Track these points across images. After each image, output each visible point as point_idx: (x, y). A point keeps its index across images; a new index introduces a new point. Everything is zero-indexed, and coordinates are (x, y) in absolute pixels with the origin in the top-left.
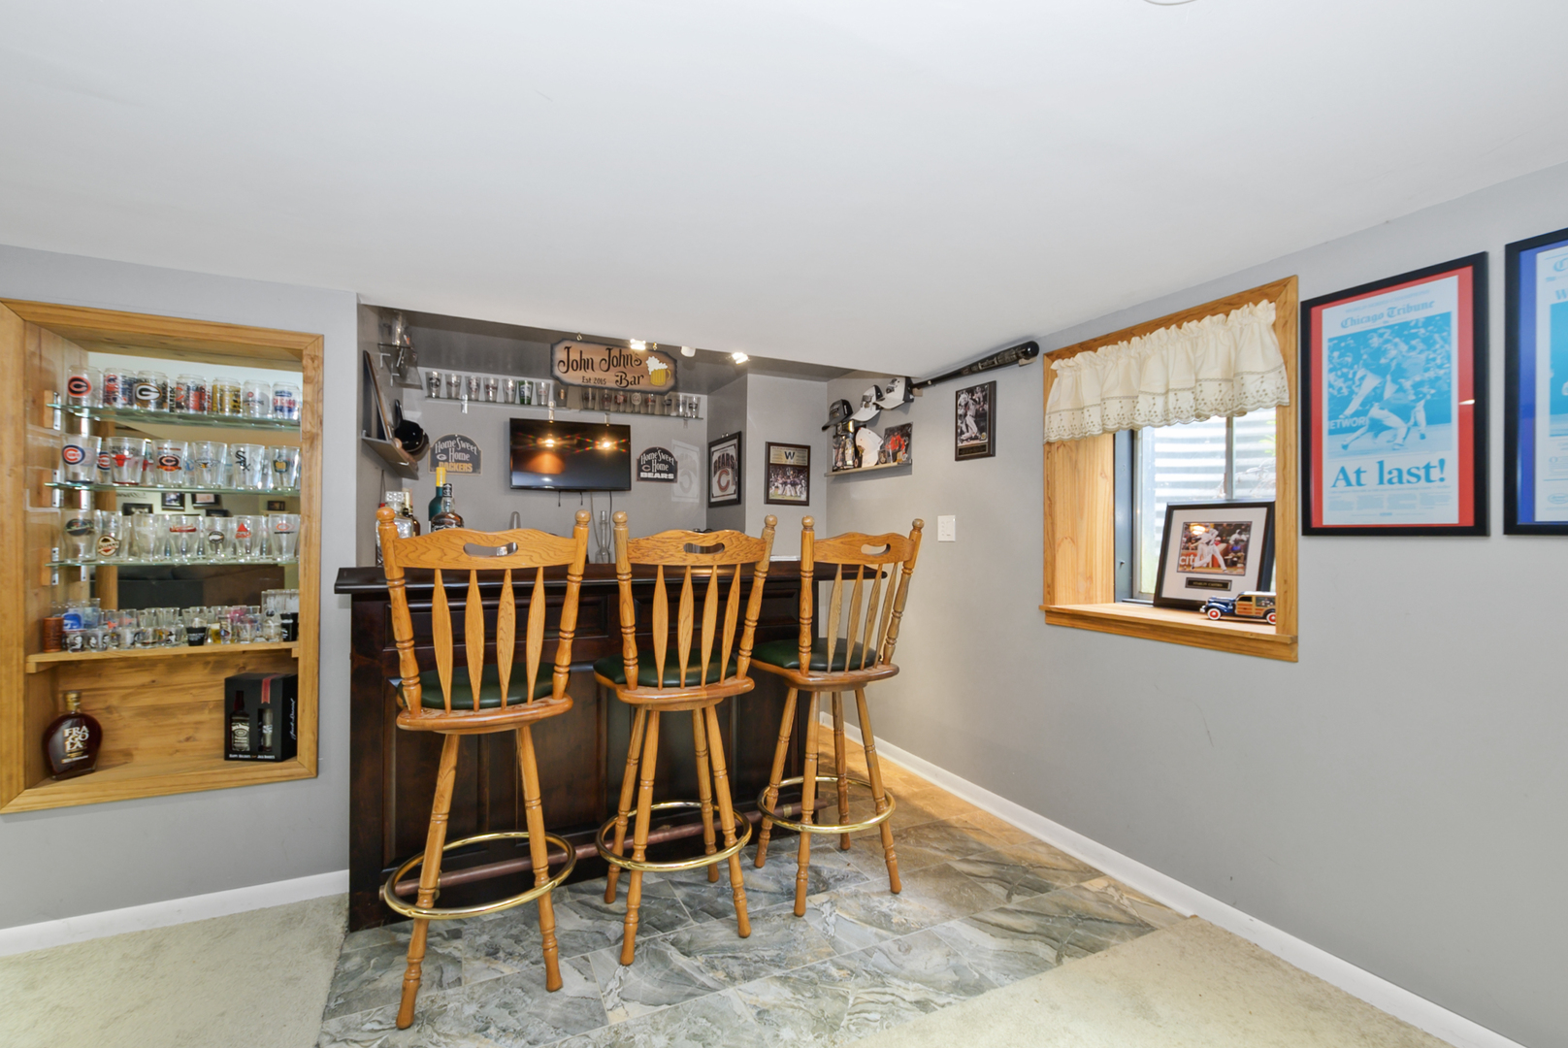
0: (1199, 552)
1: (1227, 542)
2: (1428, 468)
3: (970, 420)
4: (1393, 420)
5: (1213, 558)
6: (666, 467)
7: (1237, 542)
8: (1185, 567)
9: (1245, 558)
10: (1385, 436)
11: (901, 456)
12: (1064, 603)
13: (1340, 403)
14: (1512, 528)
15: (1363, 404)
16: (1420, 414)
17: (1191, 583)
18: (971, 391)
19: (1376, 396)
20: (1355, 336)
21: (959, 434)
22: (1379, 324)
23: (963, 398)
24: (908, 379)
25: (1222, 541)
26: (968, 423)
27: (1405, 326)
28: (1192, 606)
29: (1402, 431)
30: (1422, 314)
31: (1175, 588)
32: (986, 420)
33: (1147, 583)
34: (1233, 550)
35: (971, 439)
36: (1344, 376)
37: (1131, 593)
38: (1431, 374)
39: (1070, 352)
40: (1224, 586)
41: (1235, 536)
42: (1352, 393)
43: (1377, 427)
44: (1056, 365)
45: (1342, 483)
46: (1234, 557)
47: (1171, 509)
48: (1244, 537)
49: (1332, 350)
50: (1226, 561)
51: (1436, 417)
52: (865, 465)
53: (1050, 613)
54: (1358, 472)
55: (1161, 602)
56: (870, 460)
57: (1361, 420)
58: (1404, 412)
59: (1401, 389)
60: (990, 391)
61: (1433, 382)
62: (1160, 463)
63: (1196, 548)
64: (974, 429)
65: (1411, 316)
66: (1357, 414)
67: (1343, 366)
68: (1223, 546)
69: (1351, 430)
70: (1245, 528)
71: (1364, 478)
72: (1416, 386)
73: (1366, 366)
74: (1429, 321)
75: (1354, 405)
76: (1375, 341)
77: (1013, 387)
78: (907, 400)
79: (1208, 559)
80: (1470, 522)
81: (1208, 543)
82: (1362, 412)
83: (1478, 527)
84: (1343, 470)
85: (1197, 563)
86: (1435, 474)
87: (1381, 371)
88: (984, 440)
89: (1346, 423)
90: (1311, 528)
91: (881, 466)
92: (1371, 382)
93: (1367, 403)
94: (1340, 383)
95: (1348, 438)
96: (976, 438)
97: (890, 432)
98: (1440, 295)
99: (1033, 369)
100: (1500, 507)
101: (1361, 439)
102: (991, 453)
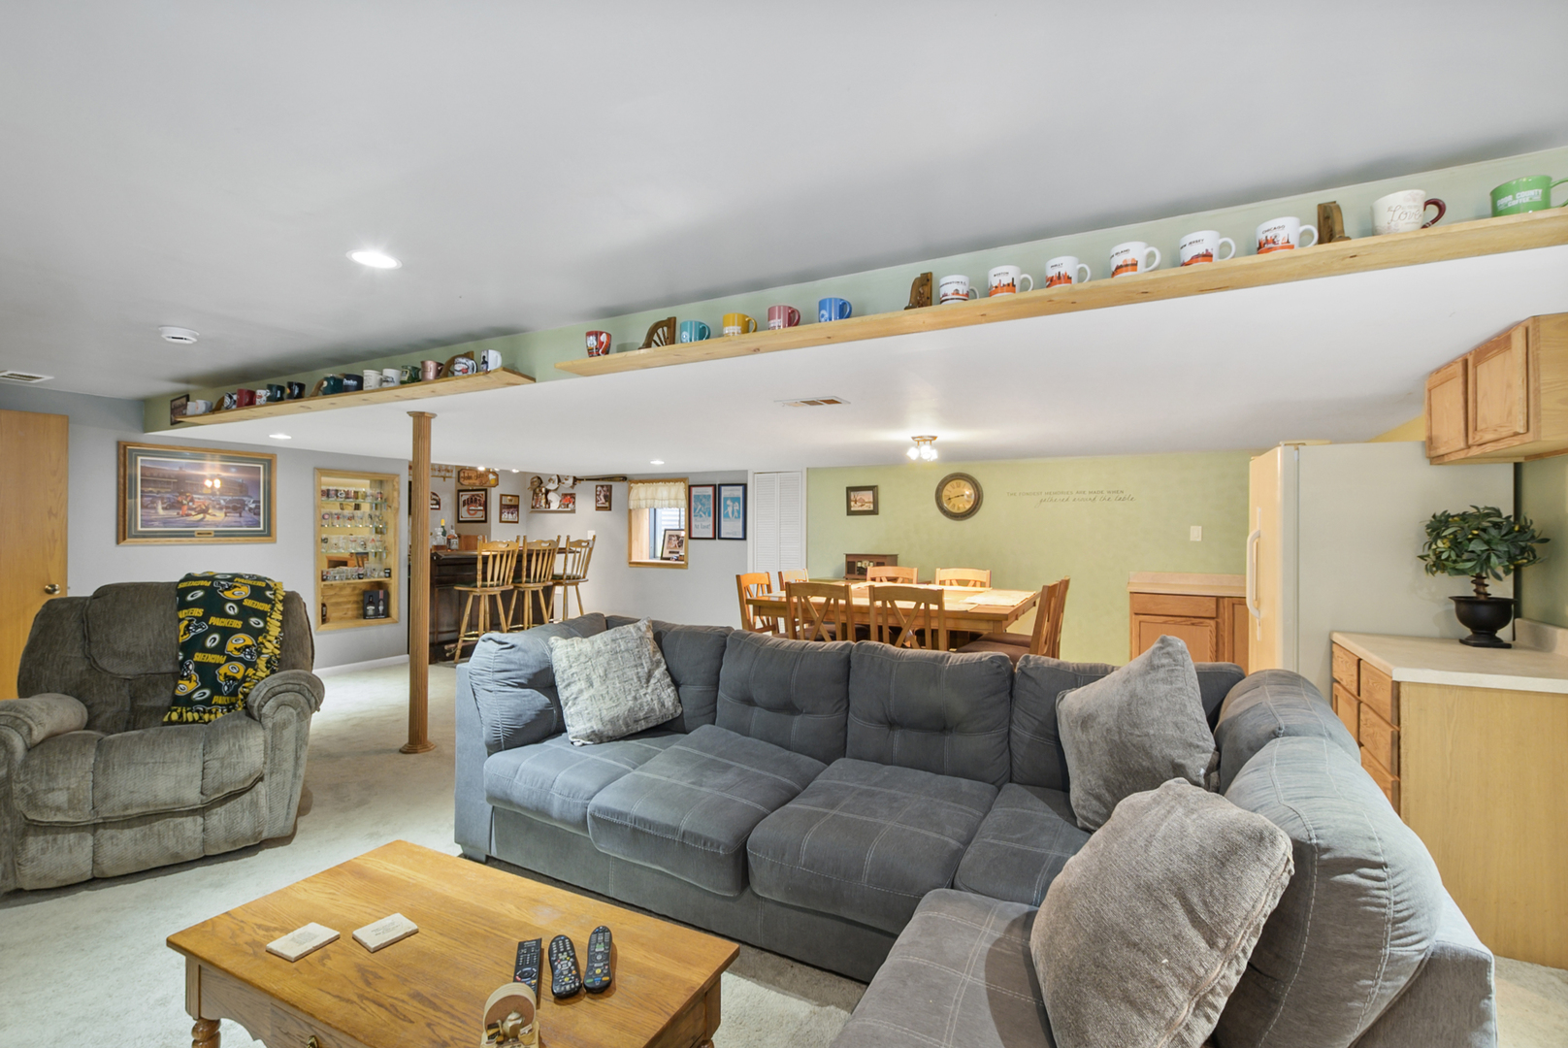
3: (602, 497)
4: (703, 515)
5: (676, 545)
6: (435, 502)
8: (668, 548)
10: (702, 518)
11: (570, 505)
12: (634, 560)
13: (695, 510)
14: (719, 538)
16: (707, 515)
17: (670, 552)
18: (602, 486)
19: (700, 510)
20: (698, 495)
21: (597, 501)
22: (701, 494)
23: (599, 488)
24: (574, 478)
27: (705, 495)
28: (669, 559)
29: (704, 517)
31: (666, 555)
32: (608, 498)
33: (659, 554)
35: (602, 503)
36: (695, 503)
37: (655, 557)
38: (709, 507)
39: (637, 482)
40: (678, 553)
41: (680, 539)
42: (697, 508)
43: (701, 516)
44: (632, 485)
45: (696, 528)
47: (665, 530)
49: (694, 497)
50: (678, 546)
51: (709, 516)
52: (552, 508)
53: (630, 563)
55: (662, 558)
56: (554, 506)
57: (699, 514)
58: (705, 513)
59: (703, 507)
60: (610, 488)
62: (663, 518)
63: (671, 542)
64: (603, 500)
65: (706, 493)
67: (695, 501)
68: (678, 541)
69: (696, 516)
71: (699, 526)
72: (707, 508)
73: (700, 502)
74: (708, 495)
75: (697, 511)
76: (701, 497)
77: (618, 488)
78: (574, 484)
79: (674, 545)
80: (714, 537)
81: (674, 540)
82: (699, 512)
83: (715, 539)
84: (696, 525)
85: (671, 546)
86: (710, 526)
87: (702, 504)
88: (607, 505)
90: (690, 538)
91: (560, 509)
92: (700, 506)
94: (694, 505)
95: (696, 518)
96: (604, 503)
97: (565, 495)
98: (710, 491)
99: (625, 484)
100: (717, 535)
101: (698, 518)
102: (610, 510)
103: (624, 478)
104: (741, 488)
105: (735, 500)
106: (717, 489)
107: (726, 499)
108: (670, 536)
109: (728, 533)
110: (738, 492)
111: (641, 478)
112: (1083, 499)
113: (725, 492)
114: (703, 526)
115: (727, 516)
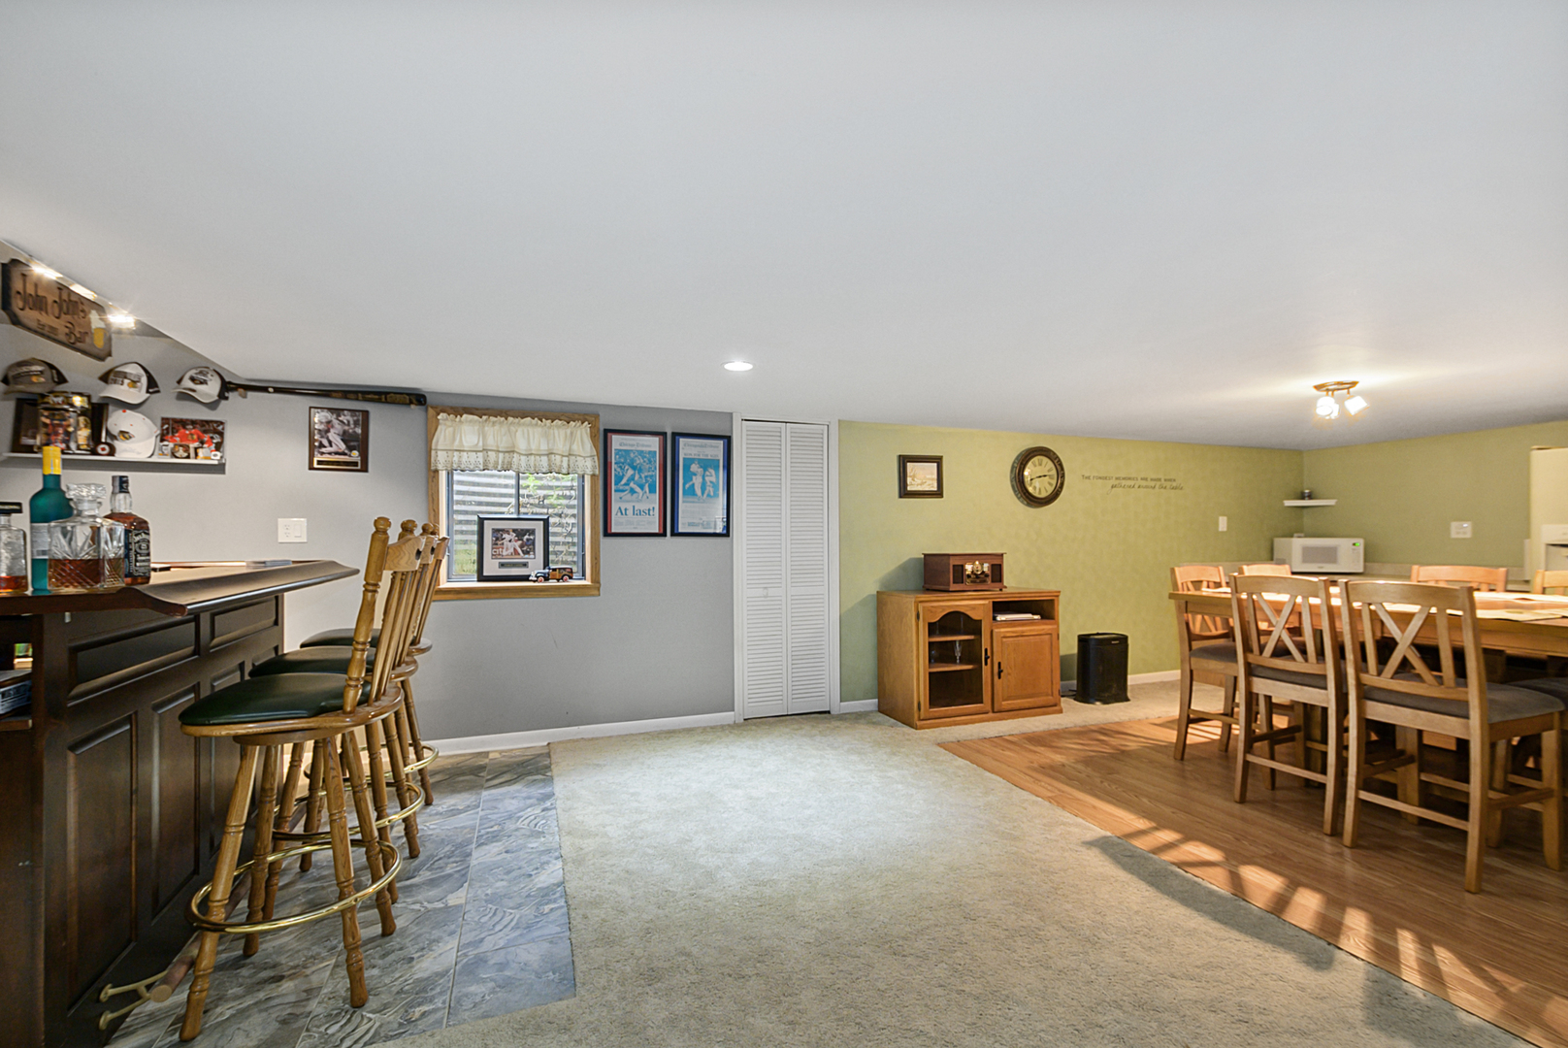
0: (505, 546)
1: (522, 540)
2: (649, 510)
3: (335, 437)
4: (638, 489)
5: (515, 549)
7: (528, 540)
9: (534, 549)
10: (635, 495)
13: (619, 479)
14: (673, 534)
15: (628, 481)
16: (647, 489)
18: (332, 411)
19: (632, 478)
20: (625, 451)
21: (314, 447)
22: (633, 448)
23: (319, 415)
24: (219, 375)
25: (519, 540)
26: (331, 438)
27: (642, 451)
28: (507, 578)
29: (641, 494)
30: (648, 449)
31: (493, 569)
32: (357, 443)
33: (470, 568)
34: (526, 545)
35: (336, 453)
36: (620, 467)
38: (650, 473)
39: (457, 411)
40: (524, 565)
41: (526, 537)
42: (623, 475)
43: (633, 491)
44: (440, 417)
45: (619, 514)
46: (528, 548)
47: (481, 521)
48: (532, 537)
49: (616, 454)
50: (523, 551)
51: (652, 490)
54: (626, 510)
55: (483, 578)
56: (136, 450)
57: (627, 487)
58: (642, 487)
59: (641, 477)
60: (362, 418)
61: (651, 476)
63: (503, 544)
64: (338, 447)
65: (644, 449)
66: (625, 484)
67: (620, 462)
68: (520, 542)
69: (623, 491)
70: (532, 532)
71: (628, 512)
72: (646, 477)
73: (629, 465)
74: (650, 452)
75: (624, 481)
76: (632, 455)
78: (222, 396)
79: (512, 550)
80: (662, 532)
81: (510, 541)
82: (627, 484)
83: (664, 534)
84: (620, 508)
85: (505, 553)
86: (651, 512)
87: (634, 468)
88: (353, 458)
89: (621, 488)
90: (607, 533)
91: (155, 459)
92: (630, 472)
93: (629, 480)
94: (619, 470)
95: (622, 494)
96: (344, 454)
98: (653, 444)
99: (415, 410)
100: (670, 526)
101: (626, 495)
102: (365, 469)
103: (415, 398)
104: (720, 443)
105: (707, 464)
106: (671, 441)
107: (689, 462)
108: (496, 531)
109: (690, 524)
110: (716, 449)
111: (467, 403)
112: (1146, 487)
113: (687, 448)
114: (638, 509)
115: (691, 492)
